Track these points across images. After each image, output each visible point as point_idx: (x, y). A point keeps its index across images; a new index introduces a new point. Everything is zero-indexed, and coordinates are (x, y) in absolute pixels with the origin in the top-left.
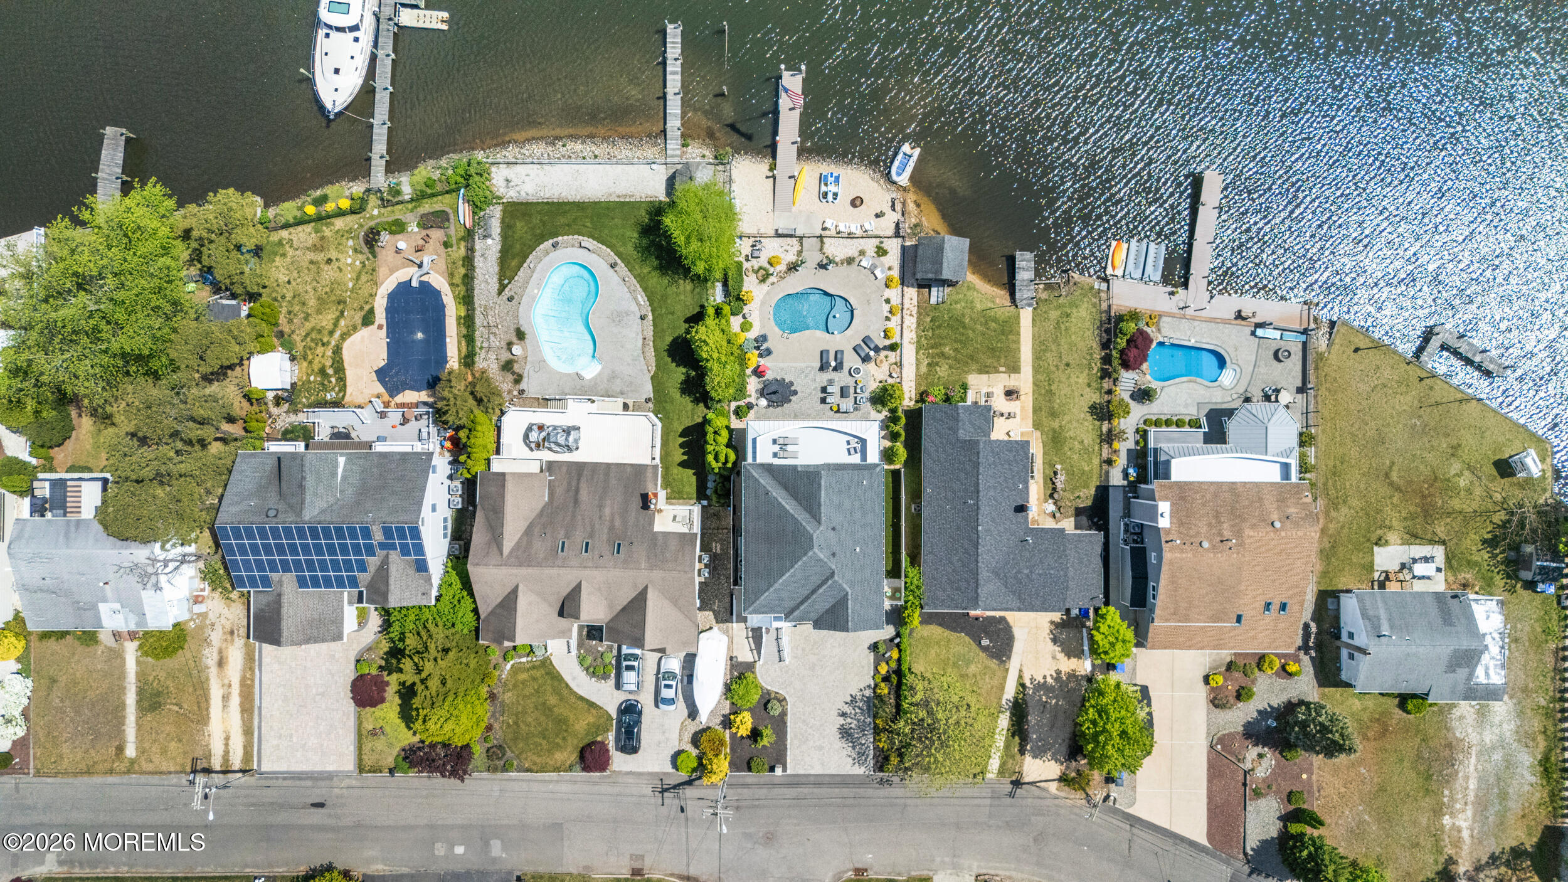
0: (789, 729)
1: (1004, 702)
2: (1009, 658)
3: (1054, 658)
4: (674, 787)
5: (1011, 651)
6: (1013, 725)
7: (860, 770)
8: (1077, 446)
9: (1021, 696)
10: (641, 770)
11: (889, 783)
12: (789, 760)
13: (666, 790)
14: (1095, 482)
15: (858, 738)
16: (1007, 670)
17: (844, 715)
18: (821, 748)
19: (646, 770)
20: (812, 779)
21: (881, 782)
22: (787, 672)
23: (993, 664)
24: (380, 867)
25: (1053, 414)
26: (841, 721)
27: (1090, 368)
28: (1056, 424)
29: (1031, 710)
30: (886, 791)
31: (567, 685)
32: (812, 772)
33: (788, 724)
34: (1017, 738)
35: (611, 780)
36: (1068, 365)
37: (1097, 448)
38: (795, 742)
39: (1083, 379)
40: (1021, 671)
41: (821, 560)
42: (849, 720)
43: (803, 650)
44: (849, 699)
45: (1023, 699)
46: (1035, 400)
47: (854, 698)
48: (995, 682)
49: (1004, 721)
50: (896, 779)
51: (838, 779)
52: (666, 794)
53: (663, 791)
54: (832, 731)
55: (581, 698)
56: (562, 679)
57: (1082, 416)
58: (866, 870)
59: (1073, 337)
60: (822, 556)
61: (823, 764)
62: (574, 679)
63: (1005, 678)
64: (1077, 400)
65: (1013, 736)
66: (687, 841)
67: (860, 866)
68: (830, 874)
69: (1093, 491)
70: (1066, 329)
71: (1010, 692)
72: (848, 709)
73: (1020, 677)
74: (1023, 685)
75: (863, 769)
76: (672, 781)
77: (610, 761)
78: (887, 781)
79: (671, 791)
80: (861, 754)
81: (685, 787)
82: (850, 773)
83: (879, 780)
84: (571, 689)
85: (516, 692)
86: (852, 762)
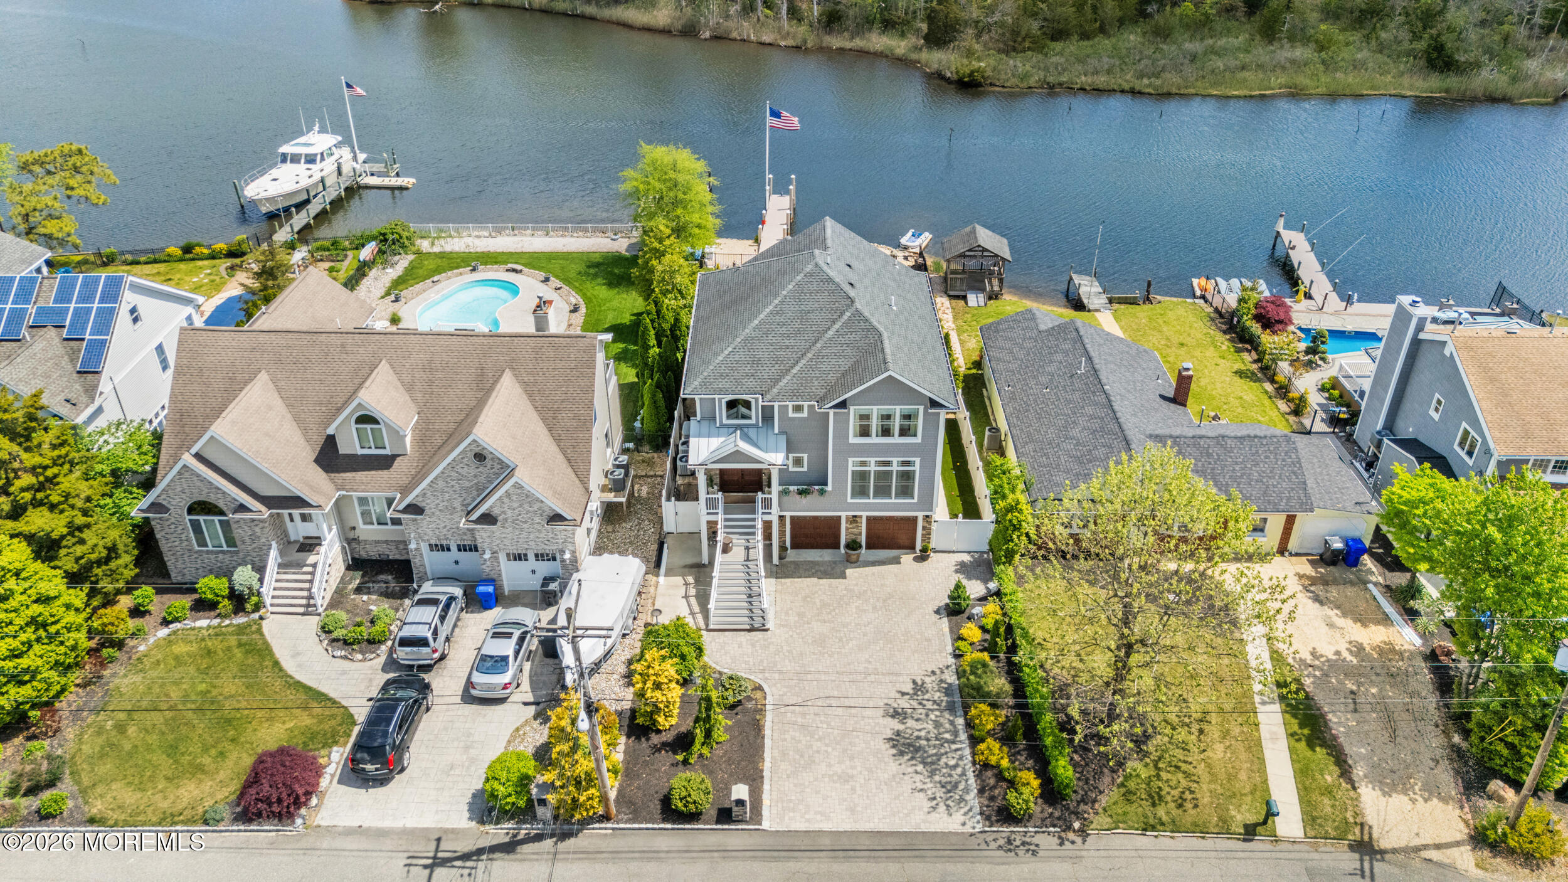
0: (768, 742)
3: (1331, 625)
4: (466, 857)
7: (951, 822)
10: (387, 823)
11: (1030, 849)
12: (766, 802)
13: (444, 862)
15: (937, 757)
16: (1241, 642)
17: (897, 714)
18: (845, 778)
19: (399, 824)
21: (1010, 847)
26: (894, 725)
30: (1024, 870)
31: (276, 663)
32: (826, 826)
33: (767, 732)
35: (301, 845)
38: (783, 766)
42: (912, 724)
44: (908, 688)
47: (919, 688)
49: (1274, 718)
50: (1046, 841)
52: (441, 870)
53: (436, 864)
54: (876, 747)
55: (299, 685)
56: (271, 654)
60: (830, 273)
61: (852, 810)
62: (296, 654)
72: (907, 705)
75: (958, 817)
76: (464, 847)
77: (314, 801)
78: (1024, 844)
79: (458, 863)
80: (950, 788)
81: (497, 855)
82: (924, 828)
83: (1001, 842)
84: (281, 670)
85: (154, 674)
86: (928, 805)
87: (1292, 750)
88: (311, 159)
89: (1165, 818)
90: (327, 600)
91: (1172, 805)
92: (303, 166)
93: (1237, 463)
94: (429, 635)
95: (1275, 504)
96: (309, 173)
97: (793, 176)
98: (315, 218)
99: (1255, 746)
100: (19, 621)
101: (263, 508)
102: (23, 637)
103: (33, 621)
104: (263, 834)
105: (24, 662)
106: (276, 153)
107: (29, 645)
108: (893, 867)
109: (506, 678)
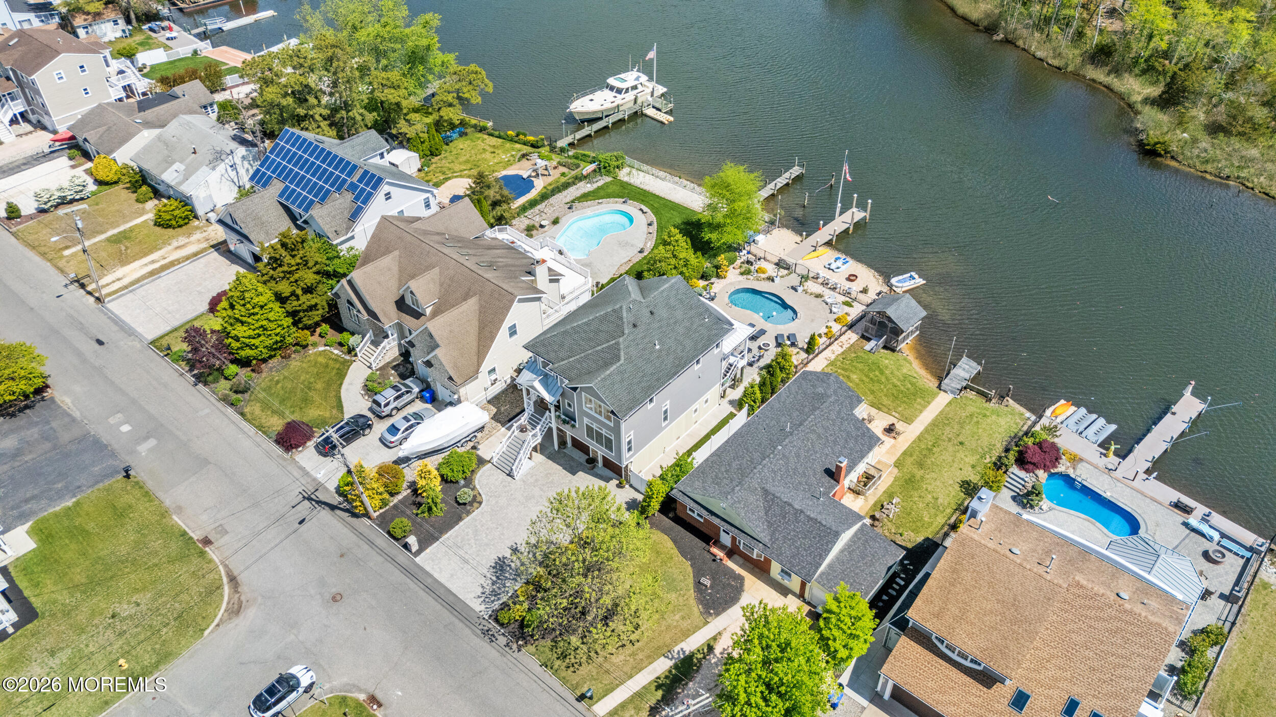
0: (457, 527)
1: (676, 649)
2: (718, 614)
4: (319, 502)
5: (724, 610)
6: (666, 677)
7: (478, 607)
8: (929, 498)
9: (700, 656)
10: (312, 471)
11: (492, 639)
12: (428, 551)
14: (929, 533)
15: (507, 578)
16: (707, 623)
17: (515, 550)
18: (466, 562)
19: (315, 474)
20: (429, 580)
21: (486, 632)
22: (505, 486)
23: (696, 609)
24: (68, 400)
25: (921, 465)
26: (508, 554)
27: (983, 457)
28: (919, 473)
29: (698, 678)
30: (483, 645)
31: (341, 384)
32: (436, 575)
33: (460, 525)
34: (660, 693)
35: (284, 463)
36: (961, 443)
37: (949, 511)
39: (971, 459)
40: (720, 633)
41: (621, 318)
42: (514, 558)
43: (537, 480)
44: (534, 542)
45: (699, 661)
46: (911, 447)
47: (538, 544)
48: (685, 624)
49: (662, 666)
50: (502, 640)
51: (451, 599)
52: (306, 502)
53: (309, 499)
54: (490, 558)
55: (340, 397)
56: (344, 379)
57: (951, 482)
58: (380, 705)
59: (980, 430)
60: (625, 315)
62: (351, 384)
63: (697, 628)
64: (953, 469)
65: (658, 687)
66: (272, 548)
67: (380, 696)
68: (345, 680)
69: (920, 539)
70: (978, 422)
71: (692, 644)
72: (523, 548)
73: (715, 639)
74: (711, 649)
75: (483, 607)
76: (322, 497)
77: (300, 449)
78: (493, 635)
79: (314, 503)
80: (495, 593)
81: (327, 508)
82: (467, 602)
83: (486, 628)
84: (340, 388)
85: (304, 365)
86: (479, 594)
87: (650, 683)
88: (619, 91)
89: (556, 667)
90: (380, 365)
91: (565, 664)
92: (614, 94)
93: (794, 531)
94: (383, 404)
95: (793, 566)
96: (614, 99)
97: (870, 201)
98: (595, 132)
99: (638, 669)
100: (257, 325)
101: (366, 314)
102: (257, 331)
103: (262, 326)
104: (278, 450)
105: (253, 341)
106: (605, 81)
107: (259, 335)
108: (439, 607)
109: (394, 439)
